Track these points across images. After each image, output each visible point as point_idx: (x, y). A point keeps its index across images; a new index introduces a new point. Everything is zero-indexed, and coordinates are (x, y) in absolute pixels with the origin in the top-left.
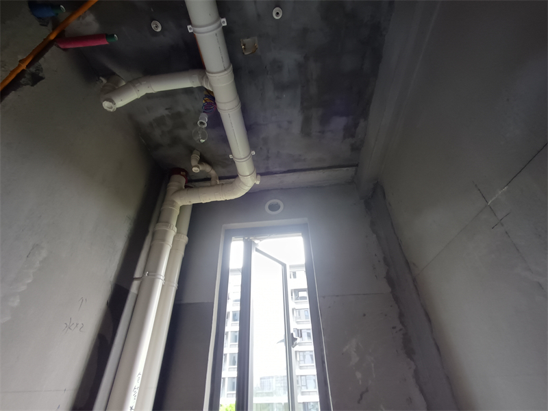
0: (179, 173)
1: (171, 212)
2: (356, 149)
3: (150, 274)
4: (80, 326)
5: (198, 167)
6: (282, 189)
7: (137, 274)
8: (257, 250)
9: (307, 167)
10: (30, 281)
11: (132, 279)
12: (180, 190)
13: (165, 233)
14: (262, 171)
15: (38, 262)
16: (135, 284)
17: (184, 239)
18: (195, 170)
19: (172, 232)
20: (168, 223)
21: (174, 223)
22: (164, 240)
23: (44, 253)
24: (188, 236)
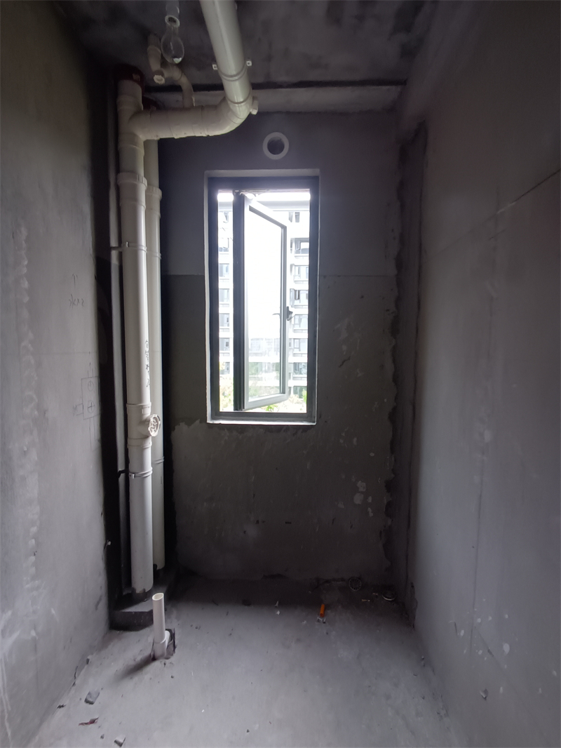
0: (131, 78)
1: (134, 153)
2: (409, 53)
3: (130, 244)
4: (81, 301)
5: (162, 75)
6: (288, 113)
7: (114, 243)
8: (252, 209)
9: (328, 78)
10: (26, 263)
11: (109, 249)
12: (137, 113)
13: (134, 190)
14: (260, 80)
15: (24, 242)
16: (114, 254)
17: (158, 194)
18: (159, 80)
19: (143, 187)
20: (133, 173)
21: (141, 172)
22: (135, 199)
23: (24, 232)
24: (160, 188)
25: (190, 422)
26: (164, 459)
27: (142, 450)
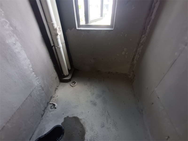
25: (71, 29)
26: (65, 41)
27: (57, 39)
